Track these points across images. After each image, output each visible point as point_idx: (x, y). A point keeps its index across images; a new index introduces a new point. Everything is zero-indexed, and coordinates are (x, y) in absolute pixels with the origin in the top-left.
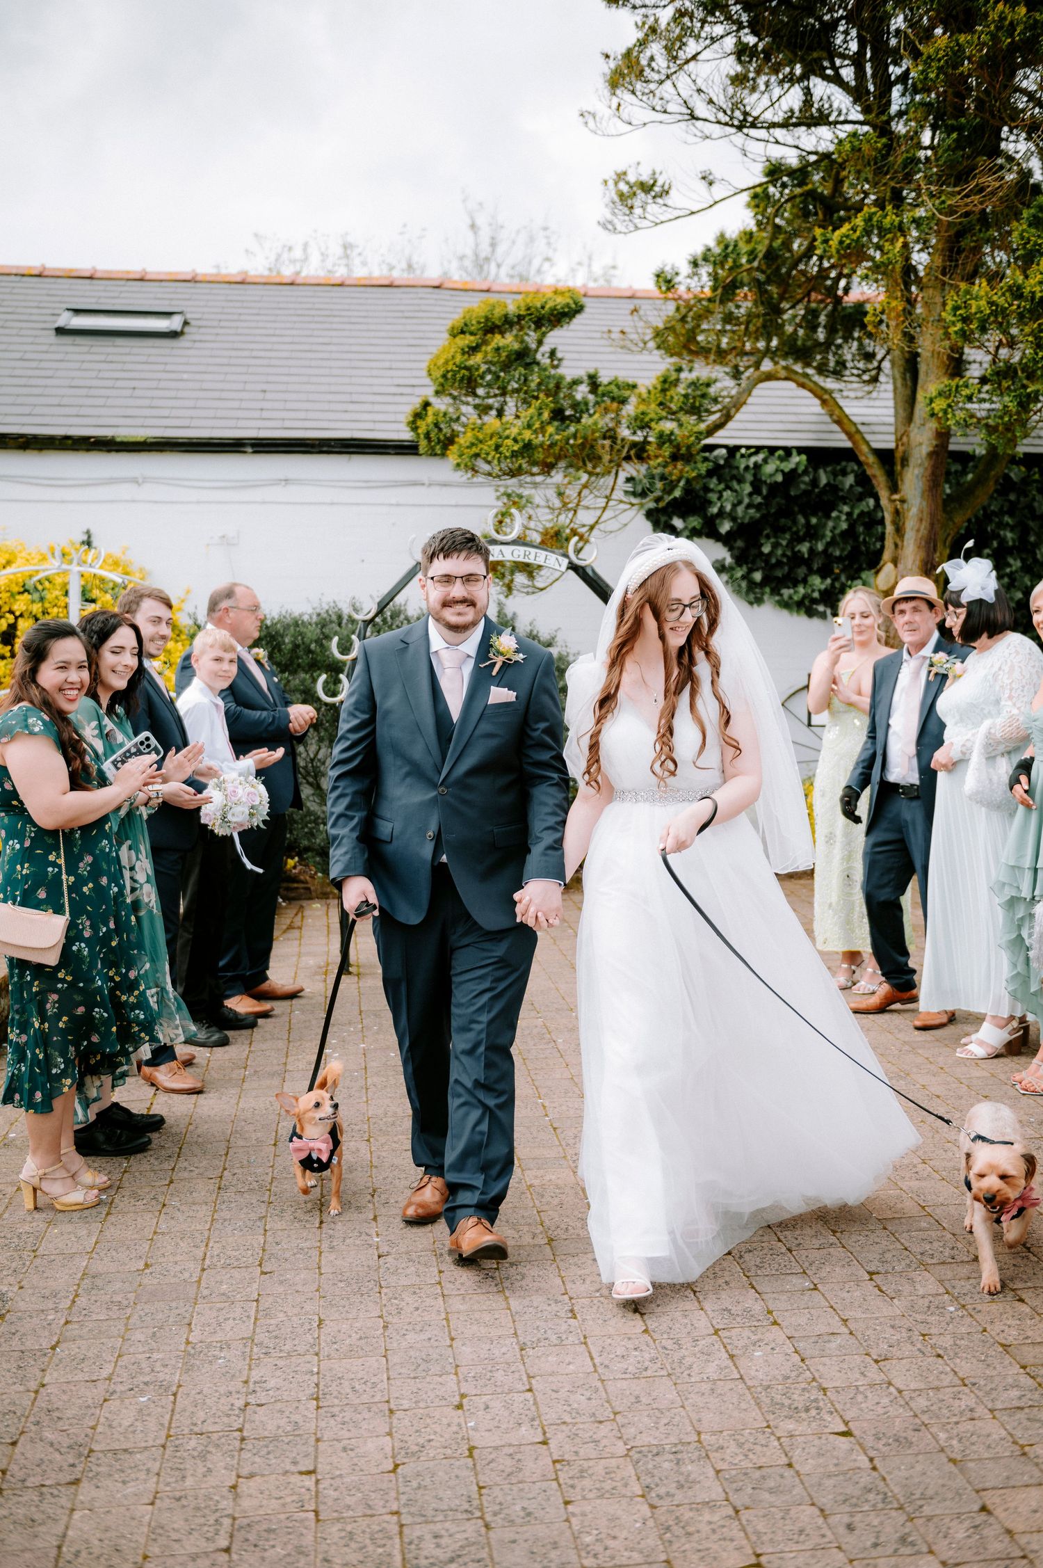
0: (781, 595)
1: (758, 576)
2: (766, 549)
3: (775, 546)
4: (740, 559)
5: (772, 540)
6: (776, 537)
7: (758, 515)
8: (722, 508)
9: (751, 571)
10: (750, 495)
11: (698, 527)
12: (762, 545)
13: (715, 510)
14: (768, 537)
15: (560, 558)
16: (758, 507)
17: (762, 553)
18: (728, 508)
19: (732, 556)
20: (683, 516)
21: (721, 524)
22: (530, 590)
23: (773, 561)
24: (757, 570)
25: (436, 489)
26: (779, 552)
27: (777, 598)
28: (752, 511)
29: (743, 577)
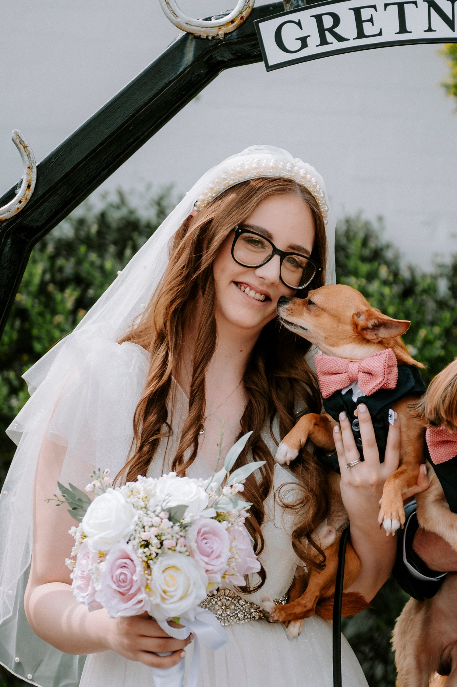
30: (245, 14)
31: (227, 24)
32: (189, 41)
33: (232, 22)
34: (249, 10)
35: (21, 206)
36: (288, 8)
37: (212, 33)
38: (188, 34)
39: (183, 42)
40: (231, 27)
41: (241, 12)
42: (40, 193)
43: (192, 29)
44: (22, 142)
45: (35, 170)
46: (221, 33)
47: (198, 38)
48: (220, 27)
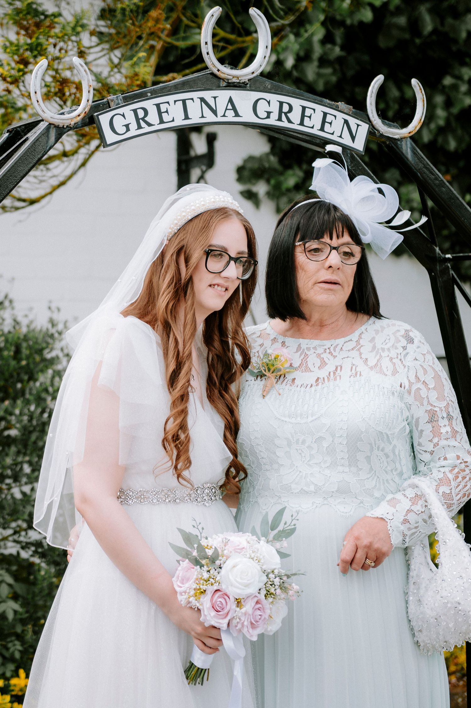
4: (287, 156)
15: (353, 121)
30: (86, 111)
31: (76, 117)
32: (51, 129)
33: (79, 116)
34: (89, 107)
36: (113, 105)
37: (66, 123)
38: (50, 124)
39: (47, 130)
40: (79, 119)
41: (84, 109)
43: (52, 121)
46: (73, 123)
47: (57, 127)
48: (72, 119)
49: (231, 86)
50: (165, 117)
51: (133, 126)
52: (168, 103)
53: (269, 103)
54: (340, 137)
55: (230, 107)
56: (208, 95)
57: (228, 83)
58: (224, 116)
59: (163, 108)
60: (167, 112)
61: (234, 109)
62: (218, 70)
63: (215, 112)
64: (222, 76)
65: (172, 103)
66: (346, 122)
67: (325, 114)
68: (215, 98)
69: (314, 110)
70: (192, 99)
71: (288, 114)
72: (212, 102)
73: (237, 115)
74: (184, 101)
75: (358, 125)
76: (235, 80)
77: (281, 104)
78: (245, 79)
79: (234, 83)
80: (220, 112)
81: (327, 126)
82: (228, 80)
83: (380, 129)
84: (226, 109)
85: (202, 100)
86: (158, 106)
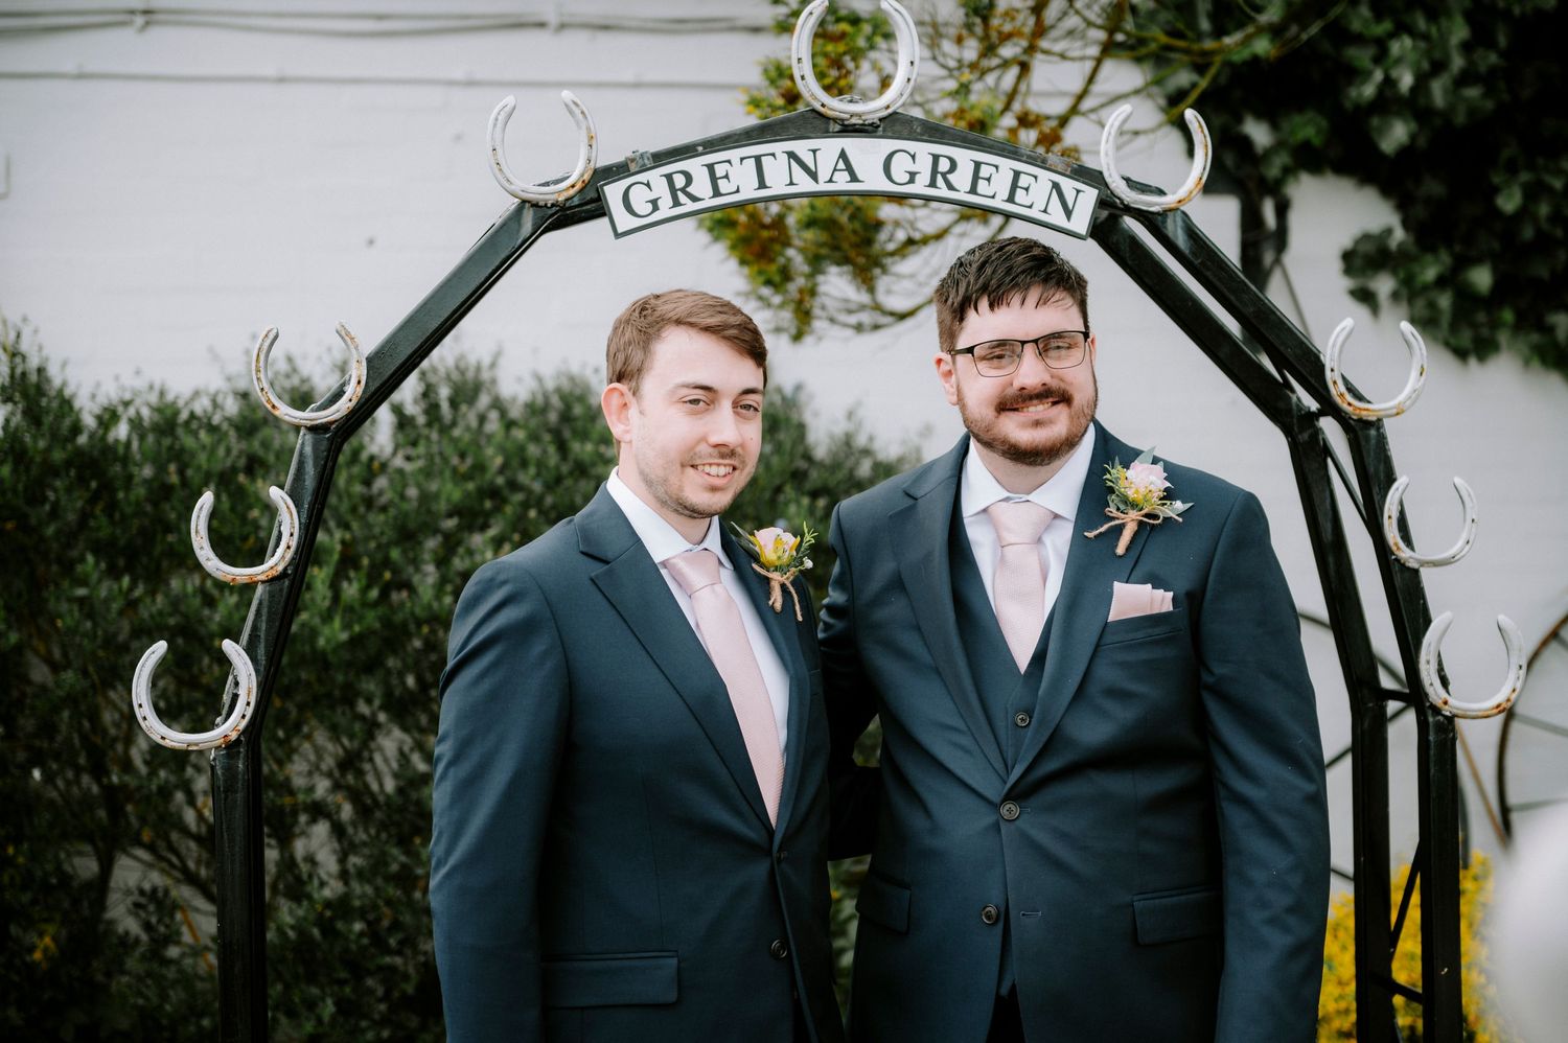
0: (1549, 330)
1: (1482, 278)
2: (1509, 202)
3: (1532, 193)
4: (1428, 230)
5: (1525, 176)
6: (1531, 167)
7: (1489, 105)
8: (1389, 82)
9: (1462, 263)
10: (1467, 47)
11: (1317, 141)
12: (1495, 190)
13: (1369, 91)
14: (1512, 169)
15: (1068, 184)
16: (1488, 80)
17: (1497, 213)
18: (1406, 80)
19: (1405, 224)
20: (1271, 116)
21: (1383, 130)
22: (866, 318)
23: (1528, 233)
24: (1477, 261)
25: (578, 40)
26: (1544, 210)
27: (1535, 337)
28: (1473, 92)
29: (1441, 282)
30: (587, 177)
31: (568, 189)
32: (525, 211)
33: (573, 186)
34: (590, 172)
35: (351, 405)
36: (633, 167)
37: (551, 199)
38: (524, 201)
39: (519, 211)
40: (572, 192)
41: (582, 175)
42: (372, 389)
43: (528, 196)
44: (348, 333)
45: (364, 363)
46: (561, 199)
47: (535, 205)
48: (560, 192)
49: (849, 129)
50: (723, 186)
51: (666, 201)
52: (729, 162)
53: (913, 157)
54: (1045, 211)
55: (841, 165)
56: (801, 147)
57: (843, 125)
58: (830, 181)
59: (720, 170)
60: (726, 177)
61: (849, 168)
62: (823, 105)
63: (814, 176)
64: (830, 113)
65: (736, 161)
66: (1056, 186)
67: (1017, 174)
68: (814, 151)
69: (997, 167)
70: (773, 155)
71: (948, 176)
72: (808, 160)
73: (854, 178)
74: (758, 159)
75: (1078, 191)
76: (854, 121)
77: (936, 158)
78: (874, 118)
79: (855, 125)
80: (823, 175)
81: (1020, 193)
82: (843, 120)
83: (1123, 196)
84: (835, 170)
85: (792, 155)
86: (711, 167)
